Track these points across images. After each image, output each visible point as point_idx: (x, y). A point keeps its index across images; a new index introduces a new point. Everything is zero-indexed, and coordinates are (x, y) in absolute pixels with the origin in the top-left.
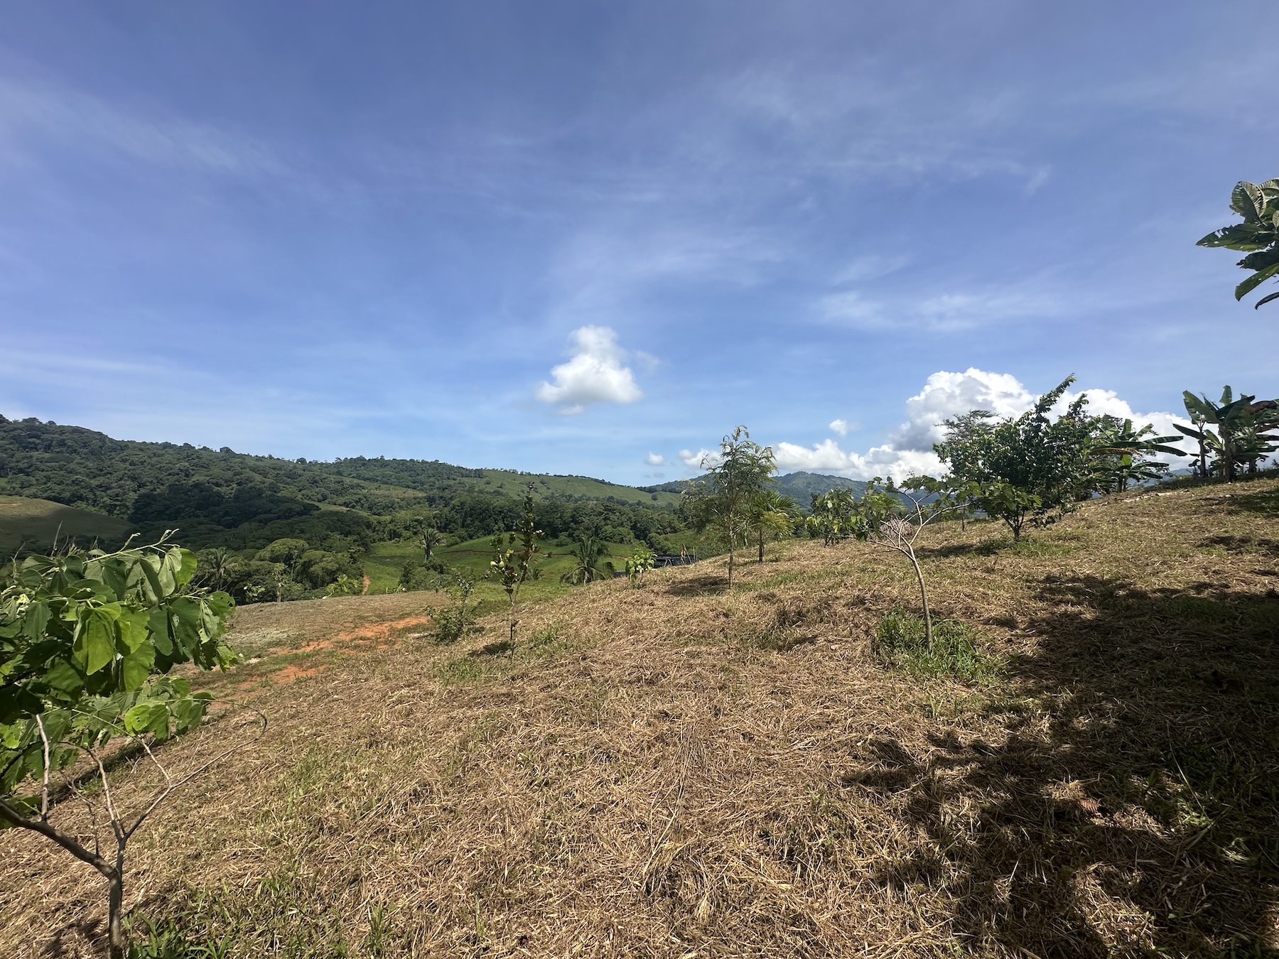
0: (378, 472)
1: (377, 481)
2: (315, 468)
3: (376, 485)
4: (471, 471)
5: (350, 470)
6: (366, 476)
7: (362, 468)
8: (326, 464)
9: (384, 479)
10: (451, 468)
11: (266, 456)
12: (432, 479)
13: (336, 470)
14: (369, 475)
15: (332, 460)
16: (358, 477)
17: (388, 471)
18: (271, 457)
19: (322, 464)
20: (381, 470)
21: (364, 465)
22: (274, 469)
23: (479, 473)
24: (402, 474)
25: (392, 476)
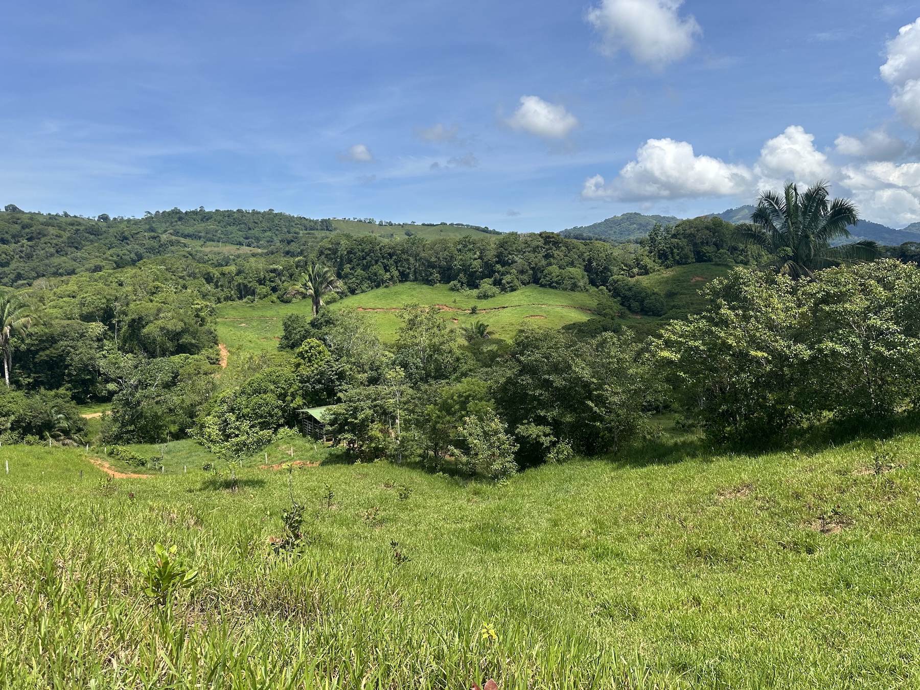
1: (200, 238)
2: (122, 226)
3: (201, 242)
4: (316, 222)
5: (164, 225)
6: (186, 232)
7: (179, 223)
8: (134, 220)
9: (210, 236)
10: (290, 219)
11: (61, 213)
12: (268, 234)
13: (147, 227)
14: (189, 230)
15: (140, 216)
16: (176, 233)
17: (211, 226)
18: (66, 215)
19: (129, 221)
20: (203, 225)
21: (180, 219)
22: (72, 224)
23: (326, 225)
24: (229, 228)
25: (216, 231)
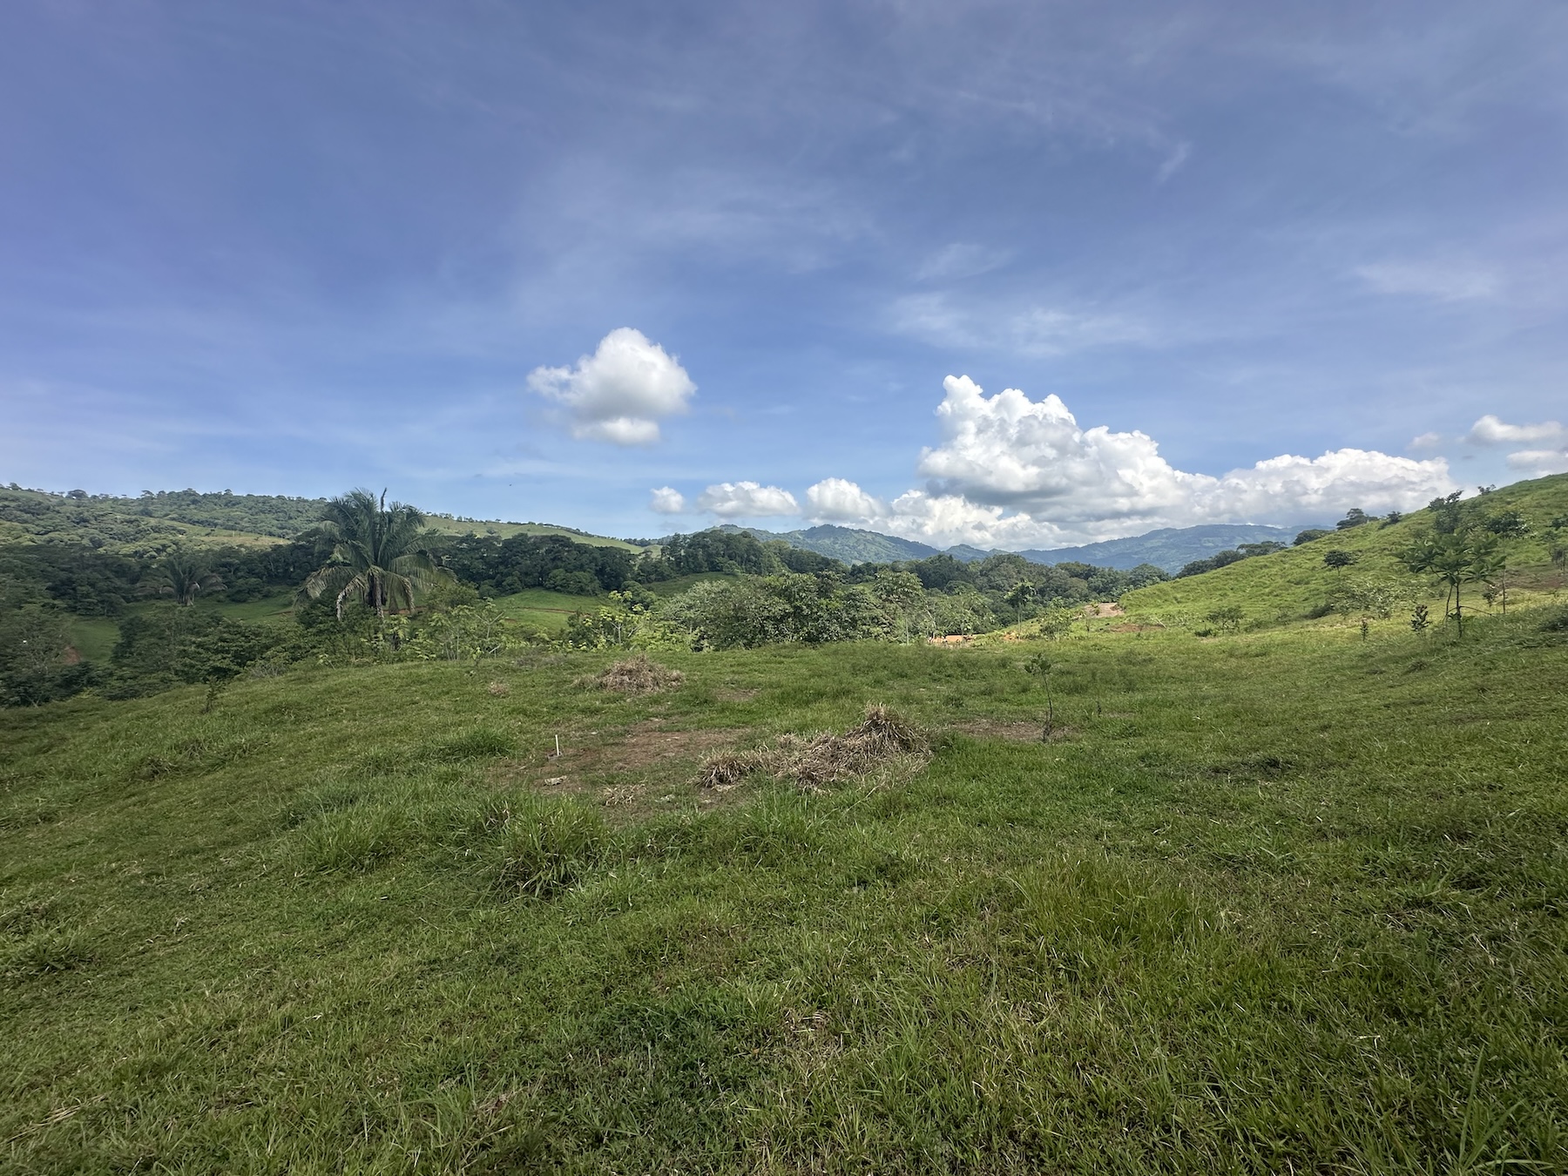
0: (220, 513)
1: (212, 524)
2: (102, 505)
3: (207, 529)
5: (167, 507)
6: (196, 518)
7: (192, 506)
8: (124, 499)
9: (230, 523)
13: (141, 508)
14: (201, 516)
16: (182, 518)
20: (227, 510)
24: (262, 516)
25: (242, 519)
